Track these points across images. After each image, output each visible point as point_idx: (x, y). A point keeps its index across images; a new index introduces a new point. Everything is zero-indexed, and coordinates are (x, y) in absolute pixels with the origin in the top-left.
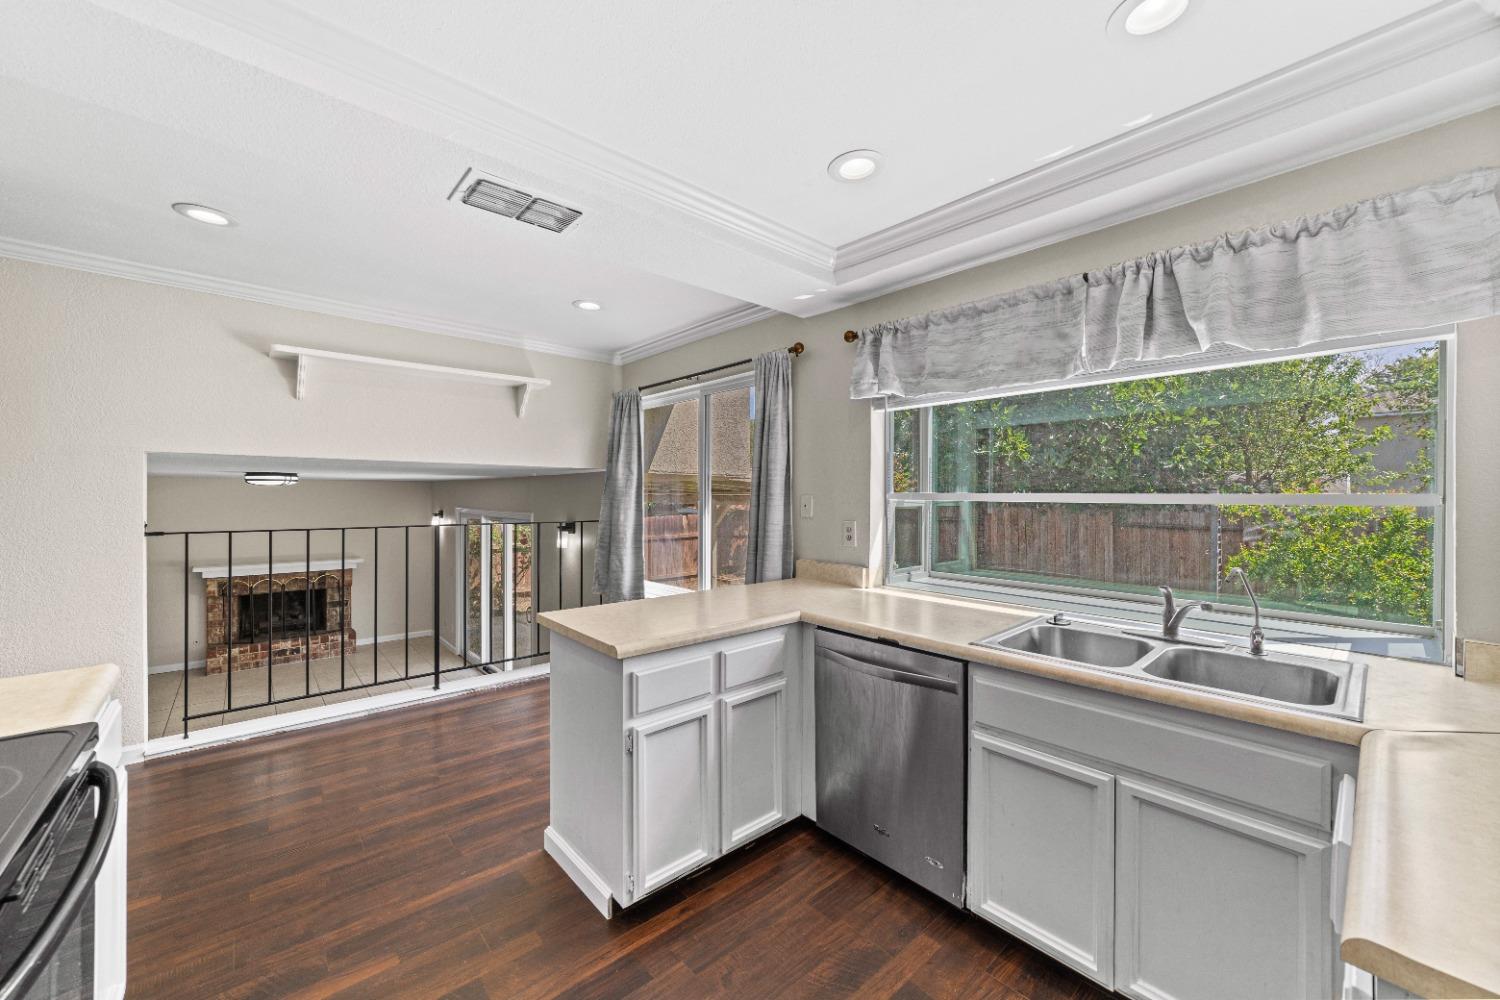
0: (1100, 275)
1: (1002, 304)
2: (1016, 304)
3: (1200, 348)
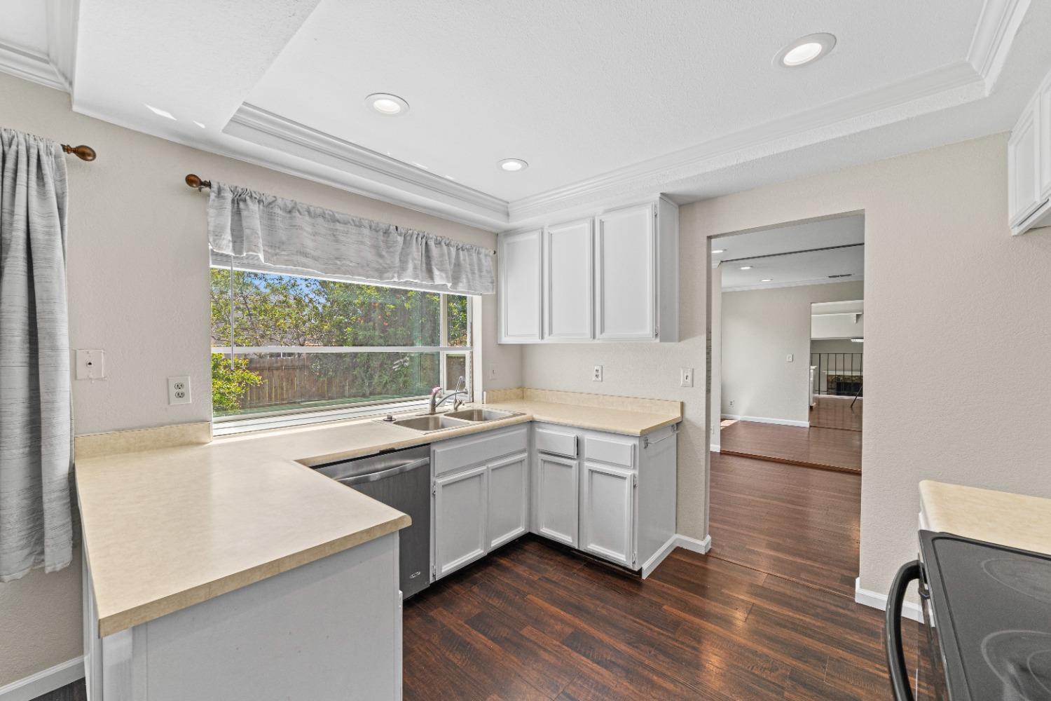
0: (403, 232)
1: (351, 222)
2: (360, 226)
3: (434, 282)
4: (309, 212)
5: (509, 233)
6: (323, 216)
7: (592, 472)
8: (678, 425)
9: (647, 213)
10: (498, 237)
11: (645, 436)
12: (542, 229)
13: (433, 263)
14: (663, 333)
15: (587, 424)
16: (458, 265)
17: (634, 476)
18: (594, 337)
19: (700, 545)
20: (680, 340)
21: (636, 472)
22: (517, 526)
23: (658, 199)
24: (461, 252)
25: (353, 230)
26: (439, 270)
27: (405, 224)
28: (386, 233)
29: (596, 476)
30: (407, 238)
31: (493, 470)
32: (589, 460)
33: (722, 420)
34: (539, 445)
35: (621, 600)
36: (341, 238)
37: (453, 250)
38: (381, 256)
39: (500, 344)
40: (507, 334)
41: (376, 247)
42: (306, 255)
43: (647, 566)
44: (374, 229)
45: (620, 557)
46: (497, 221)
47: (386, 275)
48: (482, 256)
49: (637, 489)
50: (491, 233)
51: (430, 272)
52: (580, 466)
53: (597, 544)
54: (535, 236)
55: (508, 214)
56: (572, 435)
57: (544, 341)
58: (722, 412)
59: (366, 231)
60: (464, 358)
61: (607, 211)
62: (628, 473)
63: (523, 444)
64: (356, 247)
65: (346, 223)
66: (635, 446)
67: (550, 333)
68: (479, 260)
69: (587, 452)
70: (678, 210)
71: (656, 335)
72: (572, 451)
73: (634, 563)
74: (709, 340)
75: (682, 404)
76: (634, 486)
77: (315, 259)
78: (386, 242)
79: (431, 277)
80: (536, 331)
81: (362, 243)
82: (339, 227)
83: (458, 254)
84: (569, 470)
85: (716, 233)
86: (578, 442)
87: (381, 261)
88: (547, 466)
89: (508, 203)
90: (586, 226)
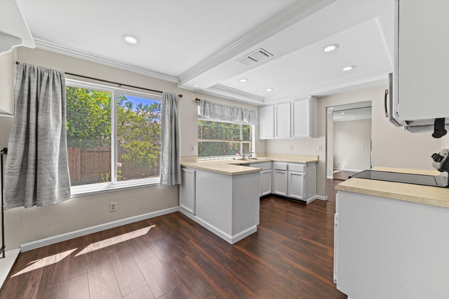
4: (217, 104)
5: (263, 106)
6: (220, 105)
7: (291, 174)
8: (317, 162)
9: (308, 101)
10: (259, 107)
11: (307, 163)
12: (274, 105)
13: (244, 116)
14: (312, 135)
15: (290, 161)
16: (249, 116)
17: (304, 175)
18: (291, 137)
19: (324, 198)
20: (318, 137)
21: (305, 173)
22: (268, 191)
23: (311, 97)
24: (250, 113)
25: (226, 108)
26: (245, 118)
27: (237, 105)
28: (233, 108)
29: (293, 175)
30: (238, 109)
31: (263, 173)
32: (291, 171)
33: (334, 170)
34: (275, 168)
35: (300, 209)
36: (224, 111)
37: (248, 112)
38: (231, 115)
39: (260, 140)
40: (262, 136)
41: (230, 113)
42: (217, 115)
43: (308, 201)
44: (230, 108)
45: (300, 197)
46: (260, 103)
47: (233, 120)
48: (256, 113)
49: (305, 178)
50: (257, 106)
51: (243, 118)
52: (288, 173)
53: (293, 194)
54: (272, 107)
55: (264, 101)
56: (285, 164)
57: (275, 138)
58: (334, 167)
59: (229, 108)
60: (249, 143)
61: (295, 100)
62: (302, 174)
63: (270, 167)
64: (227, 113)
65: (225, 107)
66: (304, 166)
67: (277, 136)
68: (255, 114)
69: (290, 169)
70: (316, 100)
71: (310, 136)
72: (285, 169)
73: (304, 199)
74: (326, 137)
75: (318, 157)
76: (304, 177)
77: (218, 116)
78: (233, 111)
79: (243, 120)
80: (272, 135)
81: (228, 111)
82: (223, 108)
83: (249, 113)
84: (284, 174)
85: (329, 106)
86: (287, 166)
87: (231, 116)
88: (277, 173)
89: (264, 98)
90: (289, 105)
